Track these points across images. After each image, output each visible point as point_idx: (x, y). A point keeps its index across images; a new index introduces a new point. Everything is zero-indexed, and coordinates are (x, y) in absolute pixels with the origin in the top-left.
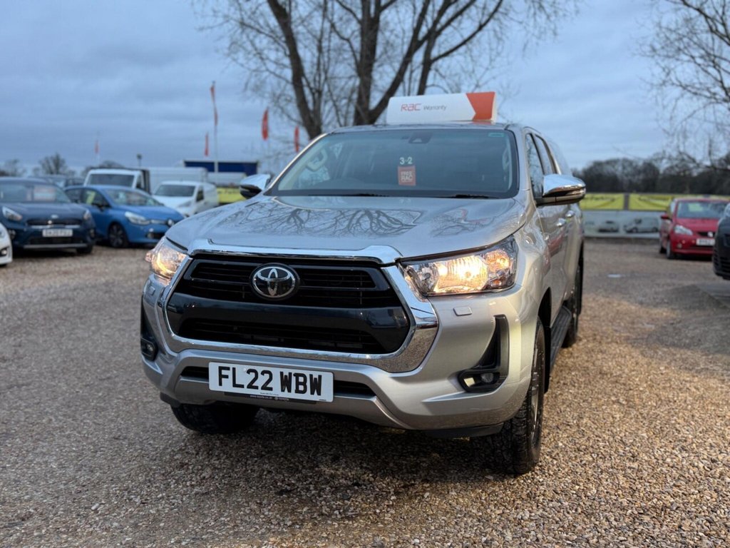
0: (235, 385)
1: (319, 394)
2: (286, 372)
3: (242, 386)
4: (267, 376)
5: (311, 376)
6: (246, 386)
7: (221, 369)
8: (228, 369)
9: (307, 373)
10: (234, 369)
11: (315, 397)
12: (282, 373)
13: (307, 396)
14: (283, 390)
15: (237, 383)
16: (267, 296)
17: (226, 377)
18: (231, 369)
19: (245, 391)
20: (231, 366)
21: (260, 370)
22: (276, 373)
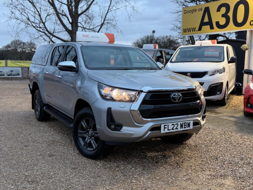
0: (168, 130)
1: (189, 127)
2: (182, 123)
3: (170, 130)
4: (177, 125)
5: (188, 122)
6: (171, 130)
7: (165, 126)
8: (166, 125)
9: (187, 122)
10: (168, 125)
11: (189, 128)
12: (181, 123)
13: (187, 129)
14: (181, 128)
15: (169, 129)
16: (175, 101)
17: (166, 128)
18: (167, 125)
19: (171, 131)
20: (167, 124)
21: (175, 124)
22: (179, 124)
